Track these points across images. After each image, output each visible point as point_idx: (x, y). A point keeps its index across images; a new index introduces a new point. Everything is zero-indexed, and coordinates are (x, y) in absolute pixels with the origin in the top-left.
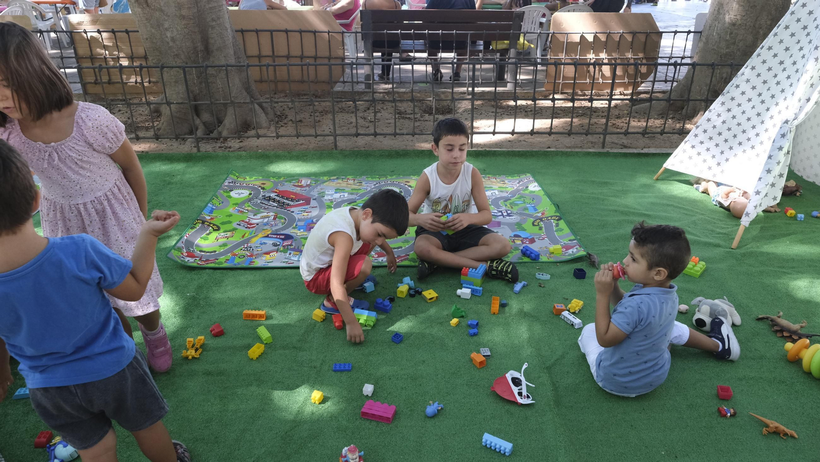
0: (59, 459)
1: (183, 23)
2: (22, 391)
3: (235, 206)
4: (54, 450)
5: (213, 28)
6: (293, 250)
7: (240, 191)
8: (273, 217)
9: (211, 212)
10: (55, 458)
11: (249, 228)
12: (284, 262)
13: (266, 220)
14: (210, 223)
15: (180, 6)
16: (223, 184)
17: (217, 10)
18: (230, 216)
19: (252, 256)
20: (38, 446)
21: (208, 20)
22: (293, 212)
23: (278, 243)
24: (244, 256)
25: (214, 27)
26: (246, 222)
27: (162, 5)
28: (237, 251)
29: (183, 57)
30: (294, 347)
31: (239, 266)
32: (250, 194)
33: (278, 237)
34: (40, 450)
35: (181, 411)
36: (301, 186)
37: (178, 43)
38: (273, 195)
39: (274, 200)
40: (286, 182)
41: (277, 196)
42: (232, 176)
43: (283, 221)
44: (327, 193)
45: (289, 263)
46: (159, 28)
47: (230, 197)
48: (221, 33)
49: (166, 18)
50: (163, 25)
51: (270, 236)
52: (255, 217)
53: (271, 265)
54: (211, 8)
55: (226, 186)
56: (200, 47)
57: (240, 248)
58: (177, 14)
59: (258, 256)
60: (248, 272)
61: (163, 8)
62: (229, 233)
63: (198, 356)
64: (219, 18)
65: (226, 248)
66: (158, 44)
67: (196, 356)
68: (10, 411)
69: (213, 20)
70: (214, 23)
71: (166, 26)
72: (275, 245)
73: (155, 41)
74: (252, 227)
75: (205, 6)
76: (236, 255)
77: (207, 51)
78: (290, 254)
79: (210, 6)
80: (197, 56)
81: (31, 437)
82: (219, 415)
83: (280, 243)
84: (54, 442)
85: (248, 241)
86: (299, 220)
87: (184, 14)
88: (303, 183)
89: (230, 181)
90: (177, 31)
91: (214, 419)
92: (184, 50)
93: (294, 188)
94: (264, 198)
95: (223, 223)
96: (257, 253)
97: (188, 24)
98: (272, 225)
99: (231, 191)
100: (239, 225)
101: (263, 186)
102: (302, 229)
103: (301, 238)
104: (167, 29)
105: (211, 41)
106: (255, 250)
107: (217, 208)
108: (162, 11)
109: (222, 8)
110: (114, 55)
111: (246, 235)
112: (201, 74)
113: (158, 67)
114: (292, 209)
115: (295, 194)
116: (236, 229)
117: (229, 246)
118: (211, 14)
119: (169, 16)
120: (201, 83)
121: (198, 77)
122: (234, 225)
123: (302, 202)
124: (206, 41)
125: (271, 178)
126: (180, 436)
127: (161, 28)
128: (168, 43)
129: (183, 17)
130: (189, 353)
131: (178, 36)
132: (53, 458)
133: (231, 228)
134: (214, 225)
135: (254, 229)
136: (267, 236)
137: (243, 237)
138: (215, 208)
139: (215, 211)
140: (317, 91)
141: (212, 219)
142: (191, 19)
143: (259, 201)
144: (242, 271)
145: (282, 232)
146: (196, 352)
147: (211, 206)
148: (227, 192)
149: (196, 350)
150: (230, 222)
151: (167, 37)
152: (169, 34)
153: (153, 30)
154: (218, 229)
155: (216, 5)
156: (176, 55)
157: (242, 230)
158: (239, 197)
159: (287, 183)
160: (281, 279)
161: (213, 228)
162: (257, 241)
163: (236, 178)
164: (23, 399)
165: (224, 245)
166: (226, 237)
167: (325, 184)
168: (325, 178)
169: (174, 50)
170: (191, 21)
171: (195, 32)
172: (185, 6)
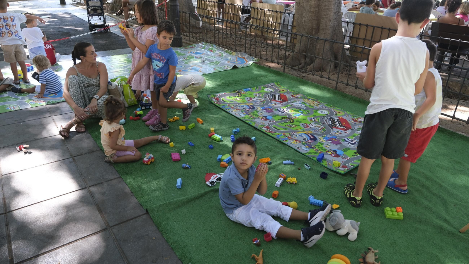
3: (258, 93)
5: (323, 18)
7: (270, 89)
9: (247, 91)
11: (249, 100)
13: (258, 101)
15: (311, 7)
17: (328, 10)
18: (250, 95)
21: (322, 15)
27: (304, 5)
29: (306, 30)
32: (271, 92)
33: (251, 107)
36: (294, 96)
37: (306, 23)
38: (278, 95)
44: (297, 102)
47: (263, 90)
48: (327, 22)
50: (303, 14)
51: (249, 105)
53: (231, 113)
54: (325, 9)
55: (267, 85)
56: (315, 26)
58: (309, 10)
61: (305, 7)
64: (327, 14)
67: (171, 121)
69: (324, 15)
70: (324, 16)
71: (304, 15)
73: (298, 21)
75: (323, 8)
77: (318, 29)
78: (242, 112)
79: (325, 8)
80: (313, 31)
88: (297, 96)
90: (307, 17)
92: (308, 27)
93: (290, 96)
95: (244, 96)
96: (235, 108)
97: (312, 15)
99: (267, 88)
100: (247, 98)
102: (262, 108)
104: (304, 17)
105: (321, 25)
106: (237, 107)
108: (304, 8)
109: (331, 10)
113: (301, 35)
115: (285, 98)
118: (324, 12)
119: (306, 11)
123: (281, 101)
124: (318, 24)
125: (290, 90)
128: (303, 23)
129: (311, 12)
131: (307, 20)
138: (250, 90)
141: (243, 93)
143: (269, 95)
148: (265, 88)
149: (173, 120)
150: (246, 96)
151: (303, 20)
153: (299, 16)
155: (328, 8)
156: (304, 29)
158: (267, 91)
159: (291, 93)
161: (239, 96)
168: (309, 97)
169: (304, 27)
170: (314, 14)
171: (314, 20)
172: (313, 7)
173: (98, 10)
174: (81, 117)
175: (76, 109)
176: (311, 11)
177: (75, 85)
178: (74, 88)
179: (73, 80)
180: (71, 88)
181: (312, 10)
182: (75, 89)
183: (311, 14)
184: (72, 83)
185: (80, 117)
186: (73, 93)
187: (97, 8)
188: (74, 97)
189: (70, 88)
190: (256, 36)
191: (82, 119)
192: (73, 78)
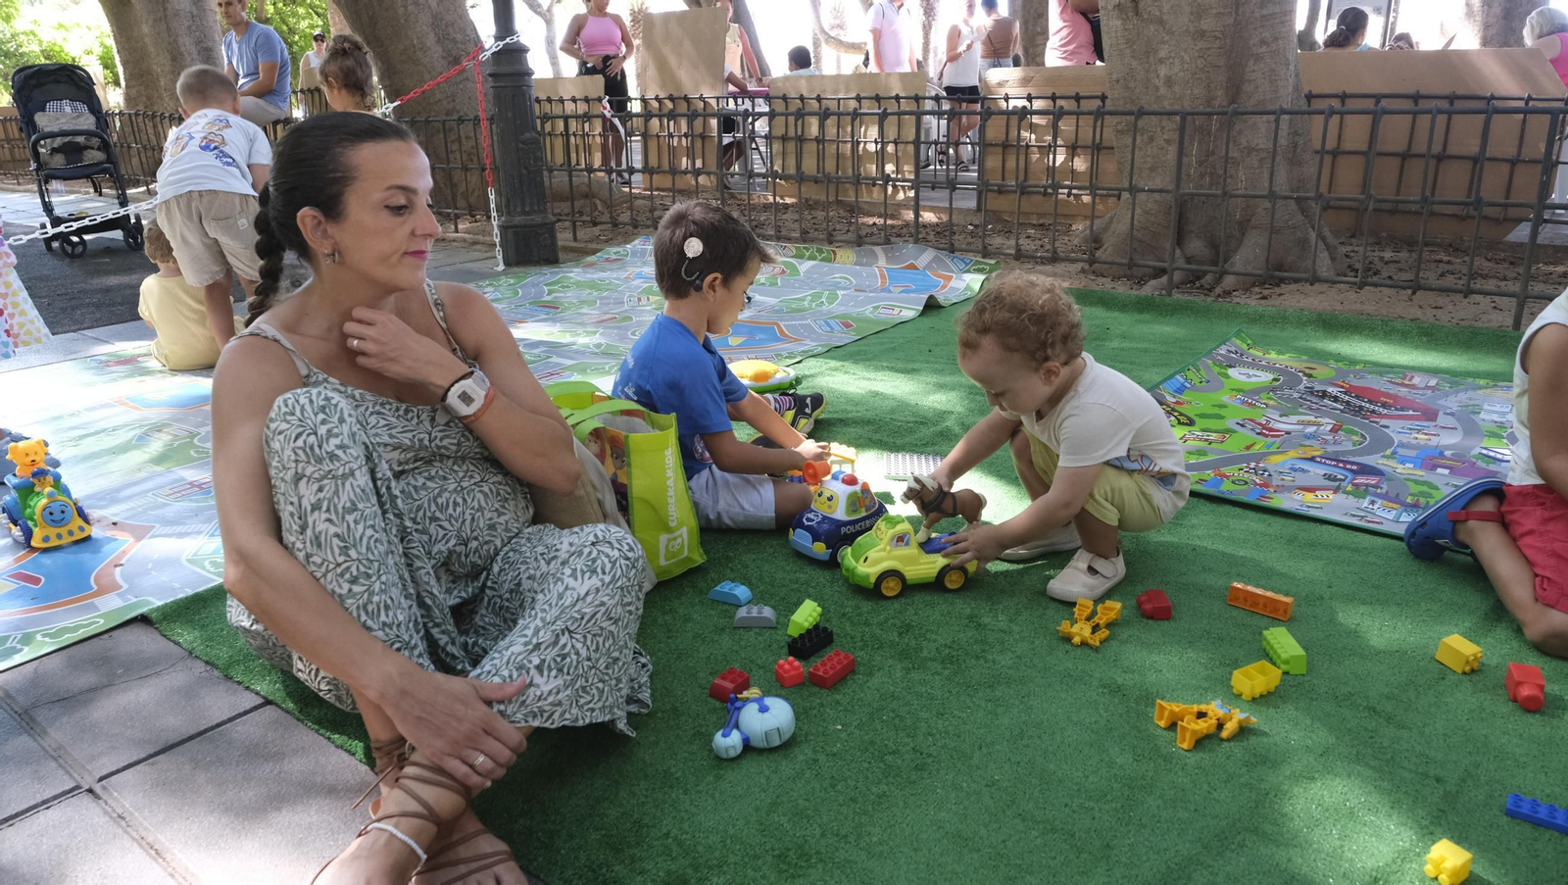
0: (742, 733)
1: (1199, 46)
2: (728, 587)
3: (1234, 393)
4: (739, 709)
5: (1258, 58)
6: (1385, 497)
7: (1251, 372)
8: (1329, 427)
9: (1180, 390)
10: (737, 726)
11: (1266, 436)
12: (1354, 516)
13: (1311, 429)
14: (1173, 410)
15: (1199, 13)
16: (1215, 349)
17: (1277, 21)
18: (1222, 406)
19: (1266, 485)
20: (717, 693)
21: (1252, 42)
22: (1387, 427)
23: (1339, 477)
24: (1246, 483)
25: (1262, 58)
26: (1260, 424)
27: (1165, 11)
28: (1226, 470)
30: (1373, 710)
31: (1233, 497)
32: (1275, 380)
33: (1341, 465)
34: (718, 704)
35: (1027, 746)
36: (1413, 387)
37: (1176, 88)
38: (1332, 390)
39: (1336, 399)
40: (1370, 373)
41: (1345, 393)
42: (1238, 342)
43: (1355, 438)
44: (1486, 407)
45: (1369, 522)
46: (1148, 57)
47: (1227, 377)
48: (1273, 70)
49: (1167, 38)
50: (1156, 52)
51: (1318, 459)
52: (1284, 419)
53: (1313, 513)
54: (1264, 16)
55: (1221, 355)
56: (1220, 98)
57: (1239, 466)
58: (1192, 29)
59: (1280, 489)
60: (1251, 514)
61: (1165, 17)
62: (1214, 435)
63: (1098, 644)
64: (1276, 39)
65: (1203, 459)
66: (1137, 91)
67: (1091, 642)
68: (695, 616)
69: (1263, 42)
70: (1264, 49)
71: (1162, 54)
72: (1329, 478)
73: (1132, 85)
74: (1273, 436)
75: (1253, 12)
76: (1227, 477)
78: (1373, 503)
79: (1265, 12)
81: (711, 674)
82: (1126, 793)
83: (1346, 477)
84: (745, 694)
85: (1260, 457)
86: (1402, 445)
87: (1205, 27)
88: (1417, 380)
89: (1233, 349)
90: (1183, 62)
91: (1109, 797)
92: (1185, 103)
93: (1391, 386)
94: (1311, 391)
95: (1202, 416)
96: (1280, 483)
97: (1207, 49)
98: (1326, 442)
99: (1231, 366)
100: (1242, 426)
101: (1307, 371)
102: (1411, 462)
103: (1407, 480)
104: (1161, 61)
105: (1248, 88)
106: (1275, 476)
107: (1194, 388)
108: (1161, 22)
110: (1045, 141)
111: (1257, 447)
112: (1208, 156)
114: (1384, 422)
115: (1395, 397)
116: (1234, 432)
117: (1211, 457)
118: (1261, 30)
119: (1173, 33)
120: (1202, 175)
121: (1200, 164)
122: (1229, 423)
123: (1411, 412)
124: (1236, 87)
125: (1332, 362)
126: (1013, 802)
127: (1151, 58)
128: (1157, 89)
129: (1202, 34)
130: (1075, 629)
131: (1180, 75)
132: (731, 725)
133: (1221, 428)
134: (1181, 414)
135: (1278, 440)
136: (1312, 459)
137: (1248, 448)
138: (1189, 386)
139: (1186, 391)
140: (1462, 239)
141: (1178, 403)
142: (1217, 38)
143: (1296, 395)
144: (1238, 510)
145: (1351, 459)
146: (1093, 633)
147: (1182, 380)
148: (1221, 366)
149: (1095, 629)
150: (1220, 417)
151: (1158, 77)
152: (1163, 71)
153: (1134, 63)
154: (1191, 423)
157: (1246, 436)
158: (1248, 380)
159: (1374, 376)
160: (1340, 548)
161: (1179, 420)
162: (1285, 462)
163: (1245, 347)
164: (725, 603)
165: (1200, 452)
166: (1206, 440)
167: (1480, 392)
168: (1482, 382)
170: (1218, 43)
171: (1219, 67)
172: (1214, 11)
173: (87, 148)
174: (465, 769)
175: (404, 693)
176: (1204, 32)
177: (352, 473)
178: (344, 500)
179: (322, 430)
180: (316, 507)
181: (1207, 24)
182: (354, 508)
183: (1201, 45)
184: (320, 461)
185: (459, 768)
186: (344, 550)
187: (80, 139)
188: (354, 581)
189: (306, 503)
190: (807, 205)
191: (475, 779)
192: (323, 409)
